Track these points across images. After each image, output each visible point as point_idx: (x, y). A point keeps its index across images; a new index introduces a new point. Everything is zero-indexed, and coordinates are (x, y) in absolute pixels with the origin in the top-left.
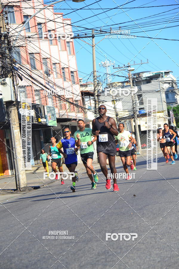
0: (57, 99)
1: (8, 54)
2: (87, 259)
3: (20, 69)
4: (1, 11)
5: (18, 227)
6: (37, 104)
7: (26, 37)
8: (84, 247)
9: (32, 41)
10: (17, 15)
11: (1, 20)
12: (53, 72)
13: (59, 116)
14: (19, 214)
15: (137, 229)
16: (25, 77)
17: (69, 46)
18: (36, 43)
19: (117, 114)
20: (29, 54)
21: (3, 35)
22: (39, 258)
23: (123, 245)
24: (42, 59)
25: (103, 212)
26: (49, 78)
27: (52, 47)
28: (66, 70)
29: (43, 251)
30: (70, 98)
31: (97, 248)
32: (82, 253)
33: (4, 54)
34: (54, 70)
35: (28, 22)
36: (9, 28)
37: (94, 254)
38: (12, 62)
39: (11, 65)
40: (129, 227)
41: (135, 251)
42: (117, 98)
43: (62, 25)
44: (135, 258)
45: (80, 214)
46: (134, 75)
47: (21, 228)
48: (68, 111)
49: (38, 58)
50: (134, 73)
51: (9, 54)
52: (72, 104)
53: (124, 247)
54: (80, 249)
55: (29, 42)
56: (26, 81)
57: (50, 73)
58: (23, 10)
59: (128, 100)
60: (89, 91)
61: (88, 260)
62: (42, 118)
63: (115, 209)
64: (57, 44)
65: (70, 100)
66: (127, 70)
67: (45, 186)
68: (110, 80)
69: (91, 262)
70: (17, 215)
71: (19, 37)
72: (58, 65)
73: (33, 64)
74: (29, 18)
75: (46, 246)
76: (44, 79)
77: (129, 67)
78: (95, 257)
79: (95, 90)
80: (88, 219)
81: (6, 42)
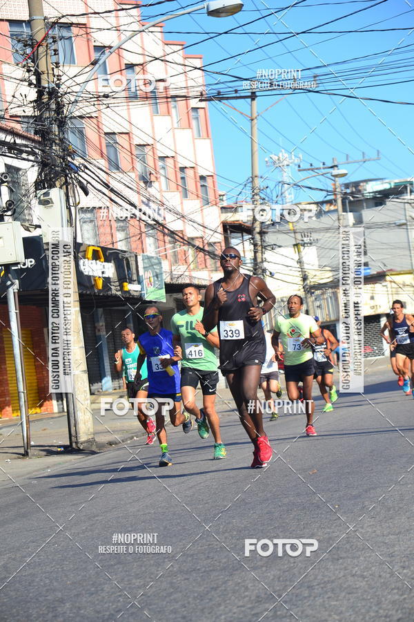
0: (168, 239)
1: (57, 133)
2: (230, 610)
3: (82, 168)
4: (44, 35)
5: (73, 531)
6: (122, 251)
7: (99, 97)
8: (225, 582)
9: (112, 105)
10: (80, 47)
11: (42, 55)
12: (158, 176)
13: (171, 279)
14: (75, 502)
15: (348, 542)
16: (95, 188)
17: (197, 118)
18: (122, 110)
19: (305, 275)
20: (106, 134)
21: (47, 90)
22: (119, 604)
23: (315, 579)
24: (133, 148)
25: (270, 501)
26: (149, 189)
27: (157, 119)
28: (190, 173)
29: (129, 588)
30: (197, 238)
31: (254, 586)
32: (219, 596)
33: (48, 134)
34: (162, 172)
35: (105, 62)
36: (61, 74)
37: (247, 599)
38: (66, 153)
39: (63, 159)
40: (330, 538)
41: (343, 594)
42: (306, 240)
43: (181, 69)
44: (344, 609)
45: (216, 506)
46: (347, 186)
47: (78, 534)
48: (192, 266)
49: (126, 145)
50: (347, 182)
51: (59, 134)
52: (202, 250)
53: (318, 585)
54: (215, 586)
55: (105, 106)
56: (98, 196)
57: (152, 180)
58: (92, 34)
59: (330, 243)
60: (241, 222)
61: (234, 613)
62: (131, 281)
63: (298, 495)
64: (169, 113)
65: (198, 243)
66: (329, 175)
67: (135, 438)
68: (290, 196)
69: (241, 616)
70: (71, 504)
71: (82, 95)
72: (170, 162)
73: (113, 158)
74: (107, 52)
75: (137, 576)
76: (138, 193)
77: (336, 168)
78: (250, 606)
79: (255, 220)
80: (234, 518)
81: (53, 106)
